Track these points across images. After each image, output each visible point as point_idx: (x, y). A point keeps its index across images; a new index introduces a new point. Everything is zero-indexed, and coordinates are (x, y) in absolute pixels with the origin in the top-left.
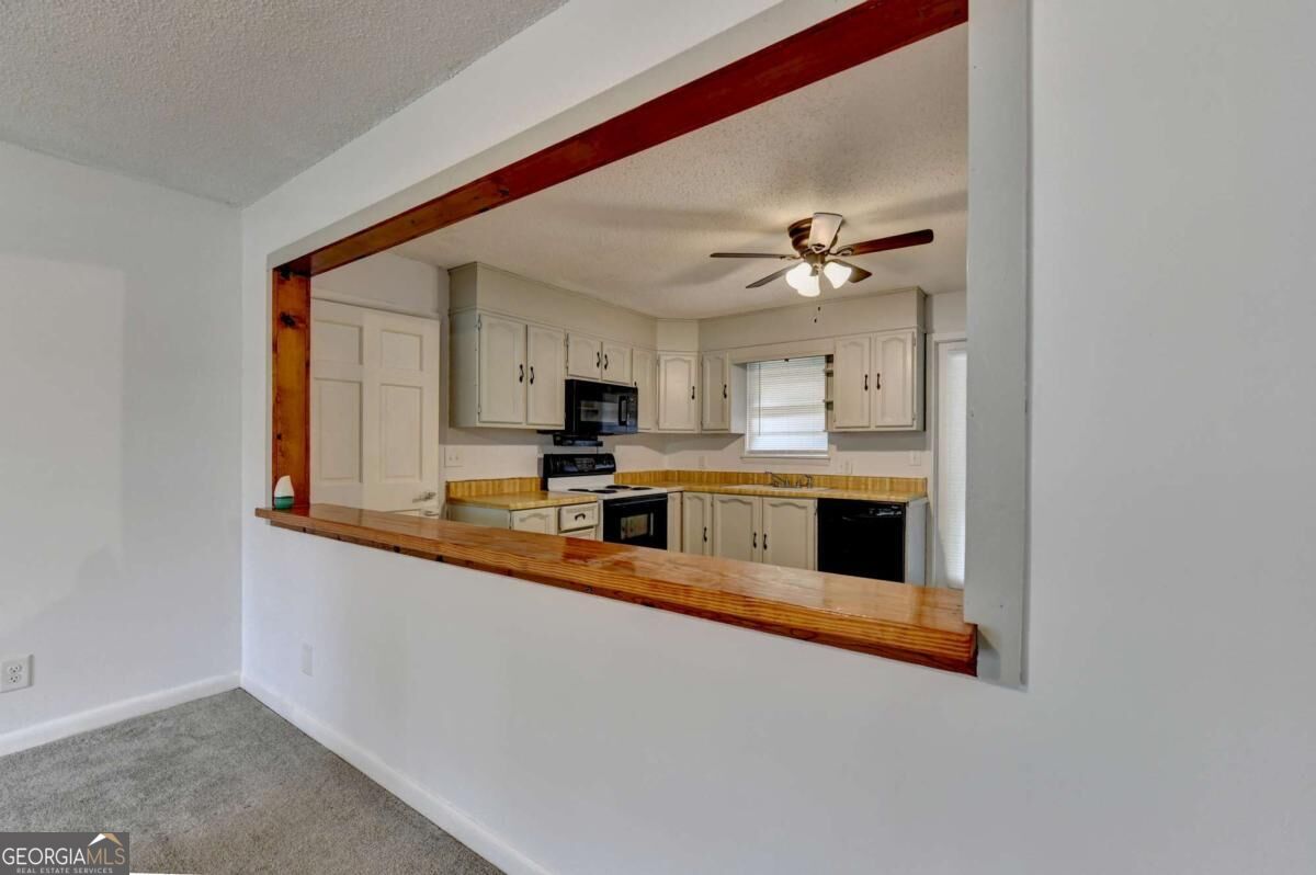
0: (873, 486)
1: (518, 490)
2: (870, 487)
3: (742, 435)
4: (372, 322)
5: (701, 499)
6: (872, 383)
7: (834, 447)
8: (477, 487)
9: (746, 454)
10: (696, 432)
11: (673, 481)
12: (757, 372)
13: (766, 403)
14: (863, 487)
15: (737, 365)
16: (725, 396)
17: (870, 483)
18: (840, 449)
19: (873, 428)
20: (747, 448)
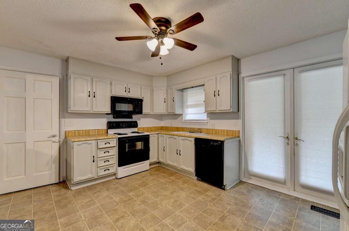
0: (221, 133)
1: (96, 133)
2: (220, 133)
3: (182, 114)
4: (30, 78)
5: (163, 137)
6: (217, 94)
7: (209, 118)
8: (78, 132)
9: (183, 121)
10: (166, 114)
11: (164, 130)
12: (186, 93)
13: (189, 103)
14: (218, 133)
15: (177, 90)
16: (173, 101)
17: (220, 132)
18: (210, 119)
19: (217, 111)
20: (184, 119)
